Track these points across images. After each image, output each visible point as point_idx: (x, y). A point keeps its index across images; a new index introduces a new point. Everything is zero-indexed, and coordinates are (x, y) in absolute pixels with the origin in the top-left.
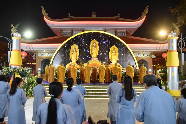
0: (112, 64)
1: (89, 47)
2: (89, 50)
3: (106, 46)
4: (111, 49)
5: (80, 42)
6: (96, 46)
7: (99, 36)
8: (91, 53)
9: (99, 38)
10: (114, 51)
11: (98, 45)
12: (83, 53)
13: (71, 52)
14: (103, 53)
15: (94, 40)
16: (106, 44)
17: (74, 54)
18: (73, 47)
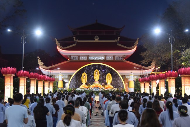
0: (107, 85)
1: (93, 74)
2: (93, 76)
3: (105, 73)
4: (107, 75)
5: (87, 70)
6: (98, 74)
7: (100, 67)
8: (94, 78)
9: (100, 68)
10: (109, 77)
11: (99, 73)
12: (90, 78)
13: (82, 77)
14: (102, 78)
15: (97, 70)
16: (104, 72)
17: (84, 79)
18: (83, 74)
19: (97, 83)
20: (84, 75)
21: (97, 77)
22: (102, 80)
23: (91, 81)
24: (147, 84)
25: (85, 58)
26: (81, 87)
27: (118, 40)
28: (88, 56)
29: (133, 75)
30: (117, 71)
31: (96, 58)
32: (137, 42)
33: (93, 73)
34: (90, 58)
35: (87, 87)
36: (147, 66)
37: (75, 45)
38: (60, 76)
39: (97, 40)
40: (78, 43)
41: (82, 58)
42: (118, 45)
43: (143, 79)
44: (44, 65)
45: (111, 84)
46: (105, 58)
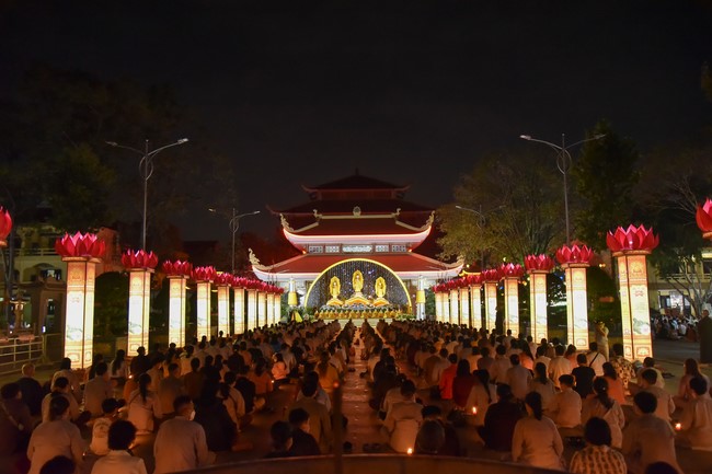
1: (352, 280)
3: (372, 277)
4: (377, 281)
5: (340, 272)
6: (360, 278)
7: (364, 266)
8: (354, 286)
9: (363, 268)
10: (380, 284)
11: (362, 277)
12: (345, 286)
13: (330, 286)
14: (368, 286)
15: (358, 272)
16: (372, 274)
17: (335, 288)
18: (332, 280)
19: (358, 296)
20: (335, 280)
21: (358, 283)
22: (368, 291)
23: (347, 292)
24: (446, 295)
25: (335, 250)
26: (329, 303)
27: (398, 214)
28: (341, 246)
29: (424, 280)
30: (395, 273)
31: (357, 249)
32: (431, 219)
33: (352, 276)
34: (345, 250)
35: (341, 303)
36: (450, 262)
37: (316, 224)
38: (291, 283)
39: (357, 215)
40: (321, 221)
41: (330, 250)
42: (398, 223)
43: (445, 287)
44: (260, 263)
45: (385, 297)
46: (374, 249)
